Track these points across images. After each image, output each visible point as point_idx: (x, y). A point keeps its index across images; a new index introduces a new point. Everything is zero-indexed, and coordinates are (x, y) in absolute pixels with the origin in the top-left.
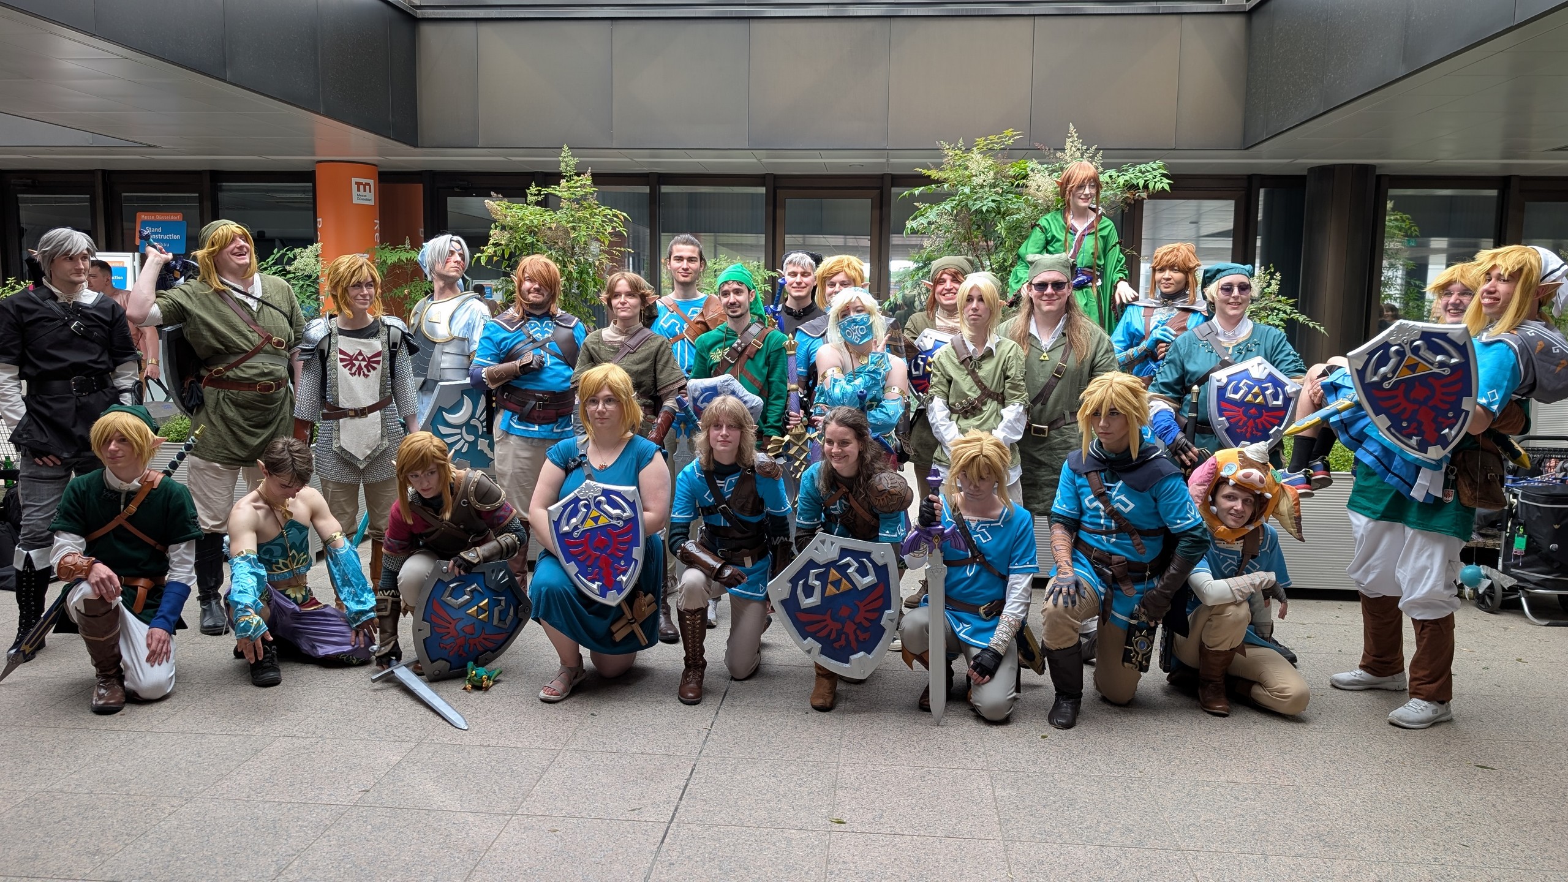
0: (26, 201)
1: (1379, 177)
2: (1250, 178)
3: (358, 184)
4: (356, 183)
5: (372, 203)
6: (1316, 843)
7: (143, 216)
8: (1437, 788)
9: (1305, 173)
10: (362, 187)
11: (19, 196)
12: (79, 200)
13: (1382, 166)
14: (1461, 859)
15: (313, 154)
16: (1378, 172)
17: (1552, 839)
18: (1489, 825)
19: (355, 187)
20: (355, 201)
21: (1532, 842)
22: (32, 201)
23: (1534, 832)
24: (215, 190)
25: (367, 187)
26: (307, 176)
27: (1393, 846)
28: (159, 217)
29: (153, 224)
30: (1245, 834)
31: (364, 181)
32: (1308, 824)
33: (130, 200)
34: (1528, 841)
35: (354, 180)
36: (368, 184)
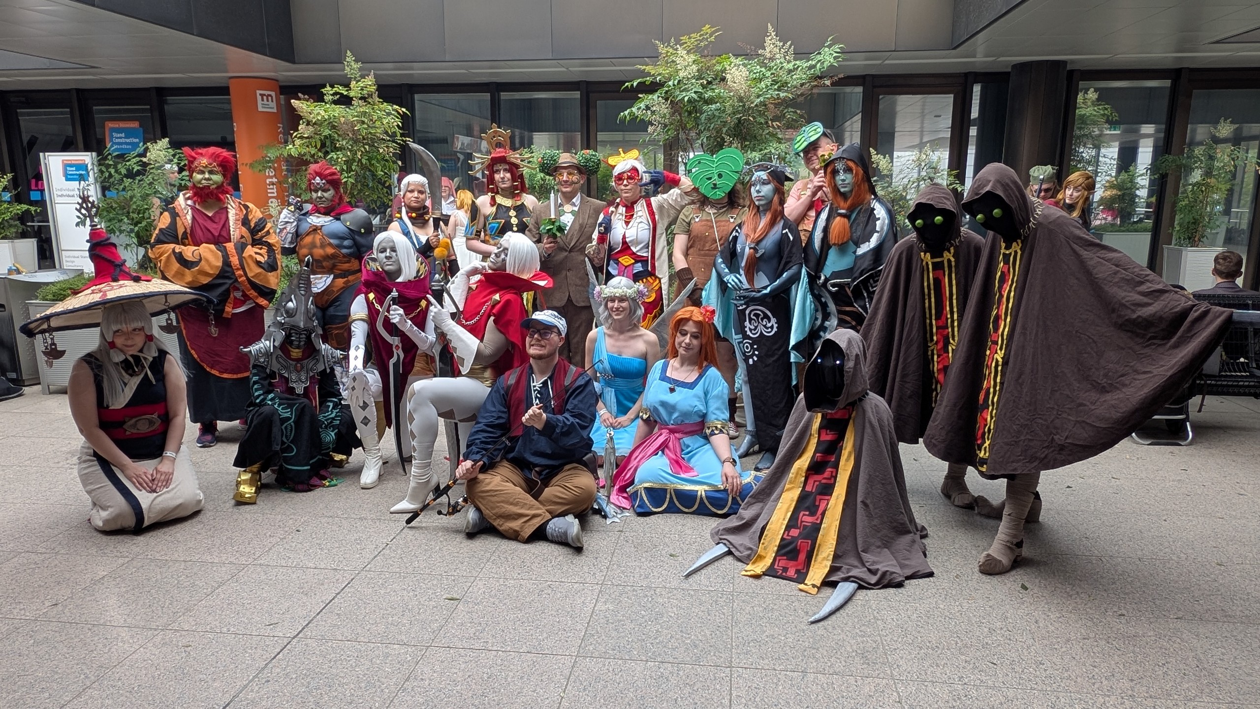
0: (24, 114)
1: (1071, 72)
2: (966, 75)
3: (262, 95)
4: (260, 95)
5: (275, 110)
6: (857, 659)
7: (110, 125)
8: (991, 603)
9: (1009, 70)
10: (265, 98)
11: (18, 110)
12: (62, 113)
13: (1073, 61)
14: (984, 678)
15: (227, 72)
16: (1069, 67)
17: (1077, 657)
18: (1024, 642)
19: (259, 98)
20: (260, 109)
21: (1058, 661)
22: (29, 114)
23: (1064, 649)
24: (161, 104)
25: (270, 98)
26: (224, 90)
27: (926, 664)
28: (122, 125)
29: (119, 131)
30: (797, 651)
31: (266, 93)
32: (859, 639)
33: (100, 112)
34: (1054, 660)
35: (258, 92)
36: (270, 95)
